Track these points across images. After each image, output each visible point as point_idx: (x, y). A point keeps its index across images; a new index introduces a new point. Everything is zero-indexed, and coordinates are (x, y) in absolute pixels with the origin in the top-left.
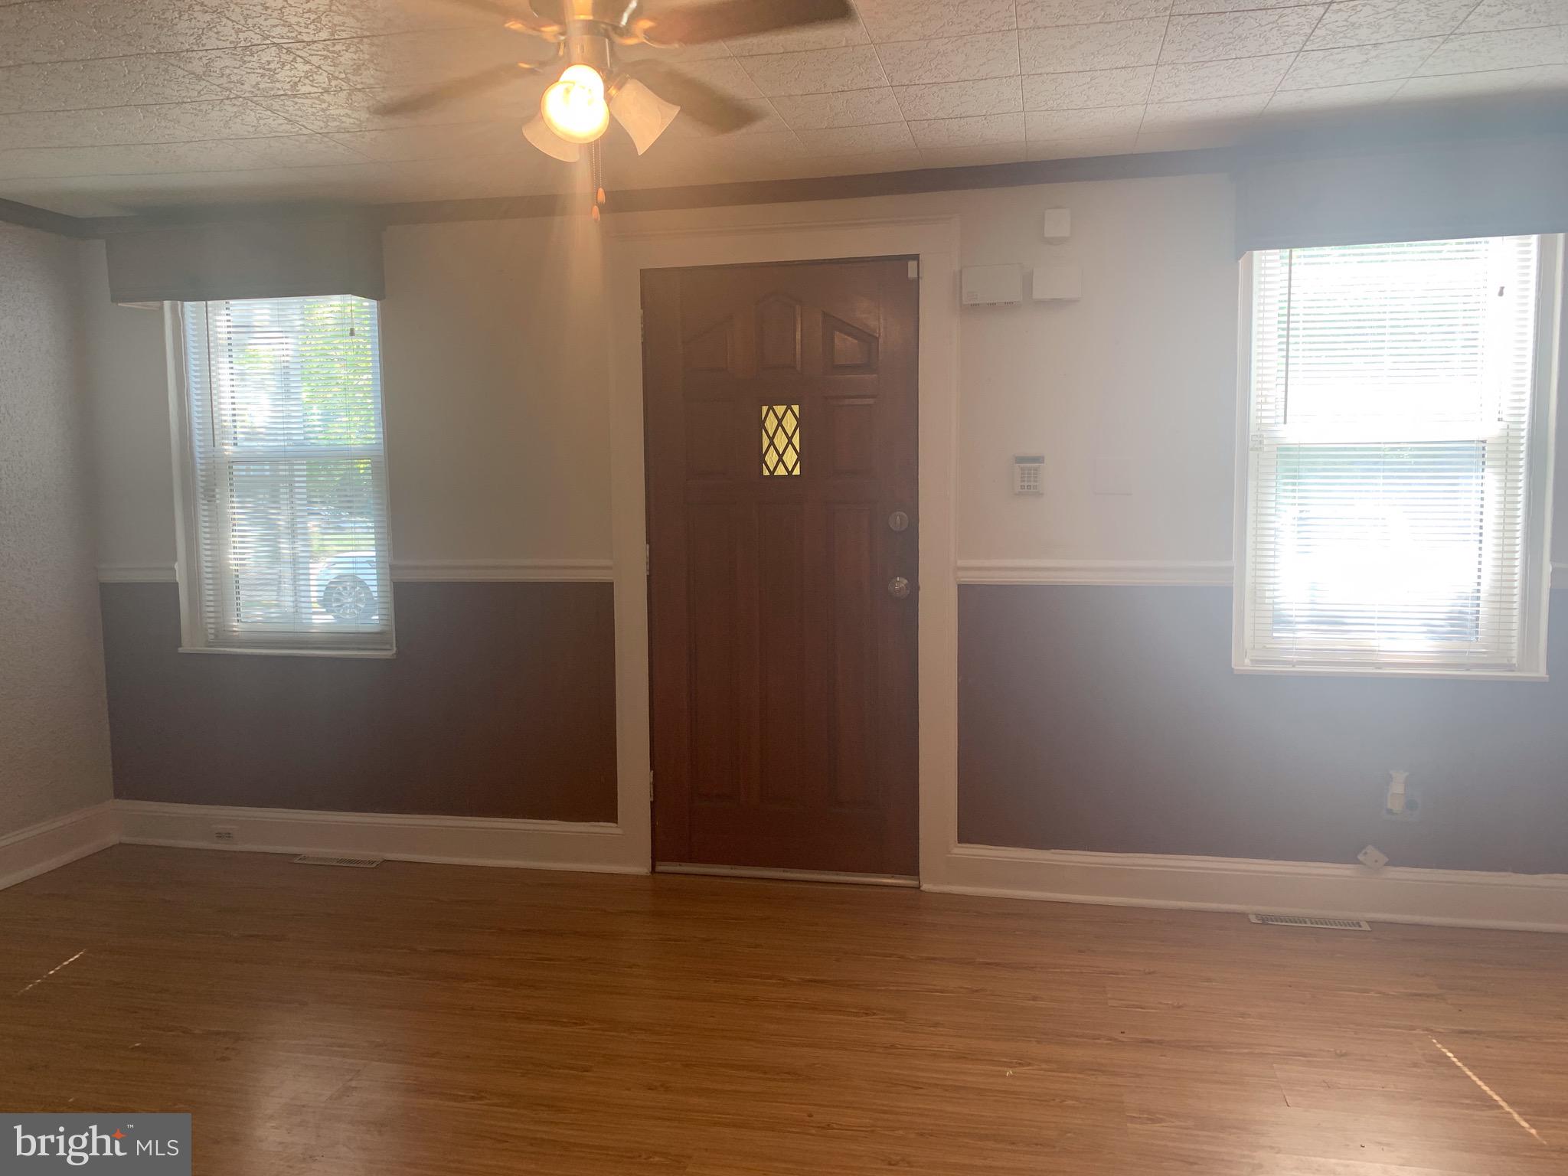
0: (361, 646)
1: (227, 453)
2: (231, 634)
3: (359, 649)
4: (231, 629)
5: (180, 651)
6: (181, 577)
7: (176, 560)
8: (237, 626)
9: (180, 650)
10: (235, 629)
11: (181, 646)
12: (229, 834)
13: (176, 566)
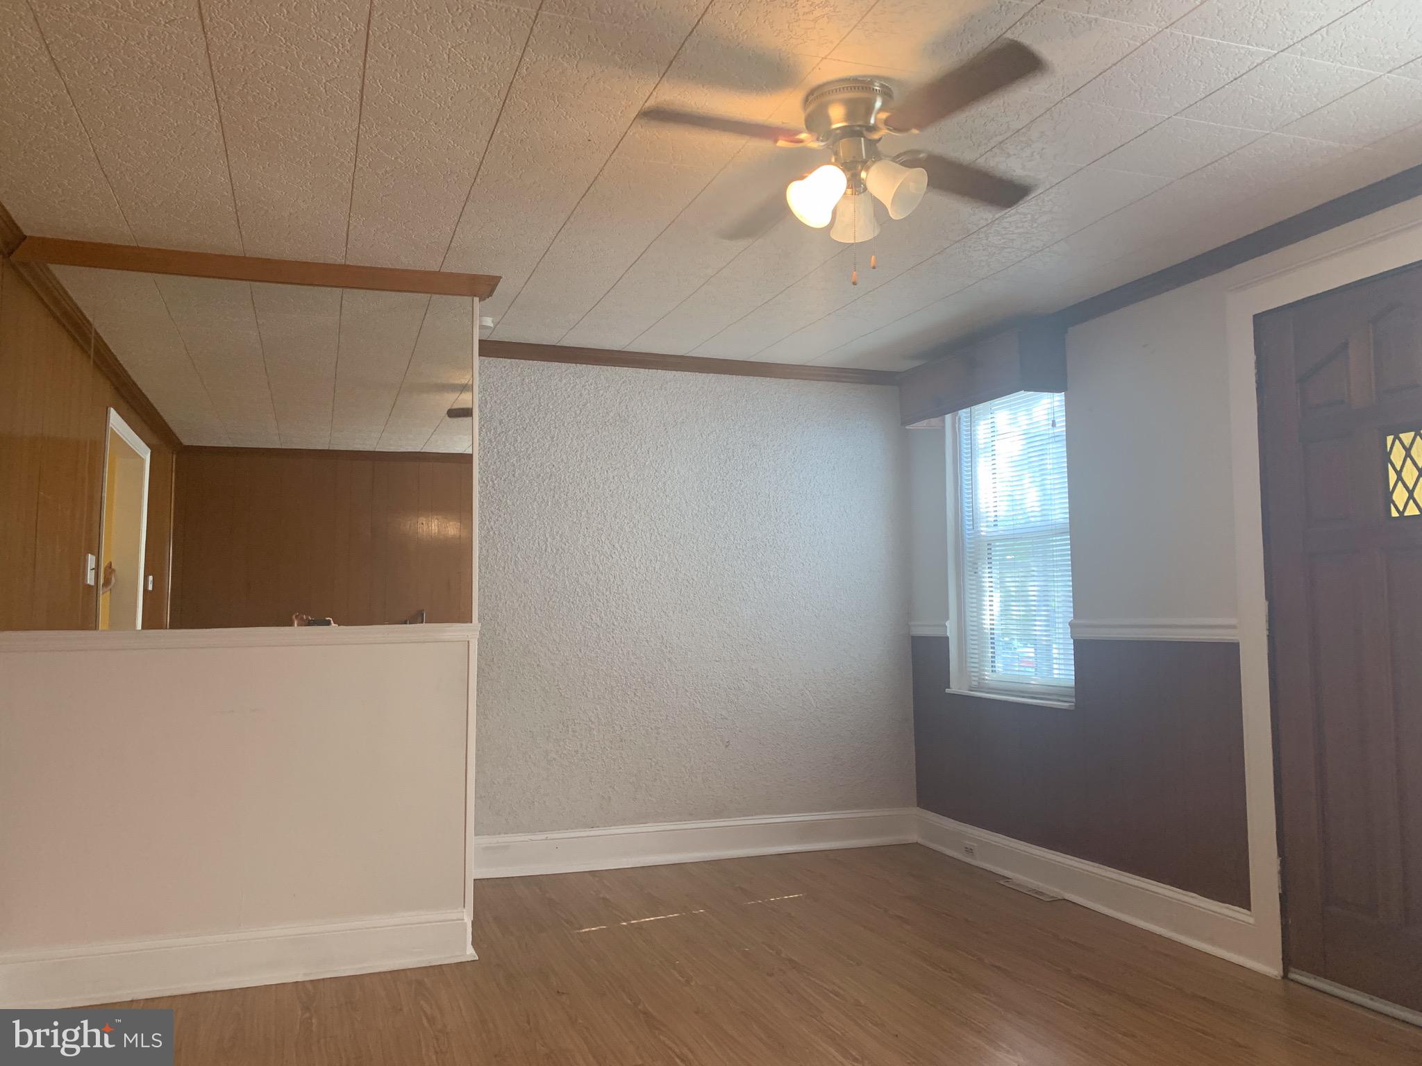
0: (1061, 699)
1: (983, 534)
2: (983, 681)
3: (1059, 701)
4: (983, 677)
5: (946, 692)
6: (951, 630)
7: (947, 618)
8: (988, 676)
9: (947, 690)
10: (987, 678)
11: (949, 688)
12: (971, 849)
13: (947, 624)
